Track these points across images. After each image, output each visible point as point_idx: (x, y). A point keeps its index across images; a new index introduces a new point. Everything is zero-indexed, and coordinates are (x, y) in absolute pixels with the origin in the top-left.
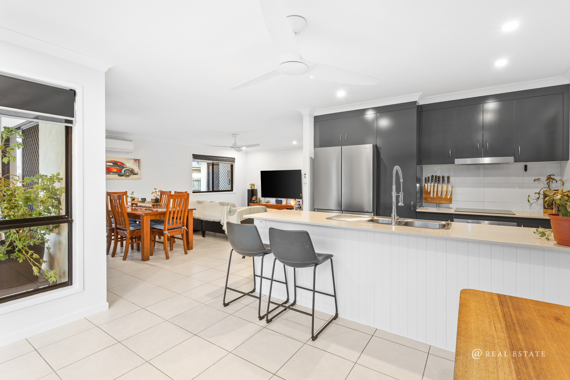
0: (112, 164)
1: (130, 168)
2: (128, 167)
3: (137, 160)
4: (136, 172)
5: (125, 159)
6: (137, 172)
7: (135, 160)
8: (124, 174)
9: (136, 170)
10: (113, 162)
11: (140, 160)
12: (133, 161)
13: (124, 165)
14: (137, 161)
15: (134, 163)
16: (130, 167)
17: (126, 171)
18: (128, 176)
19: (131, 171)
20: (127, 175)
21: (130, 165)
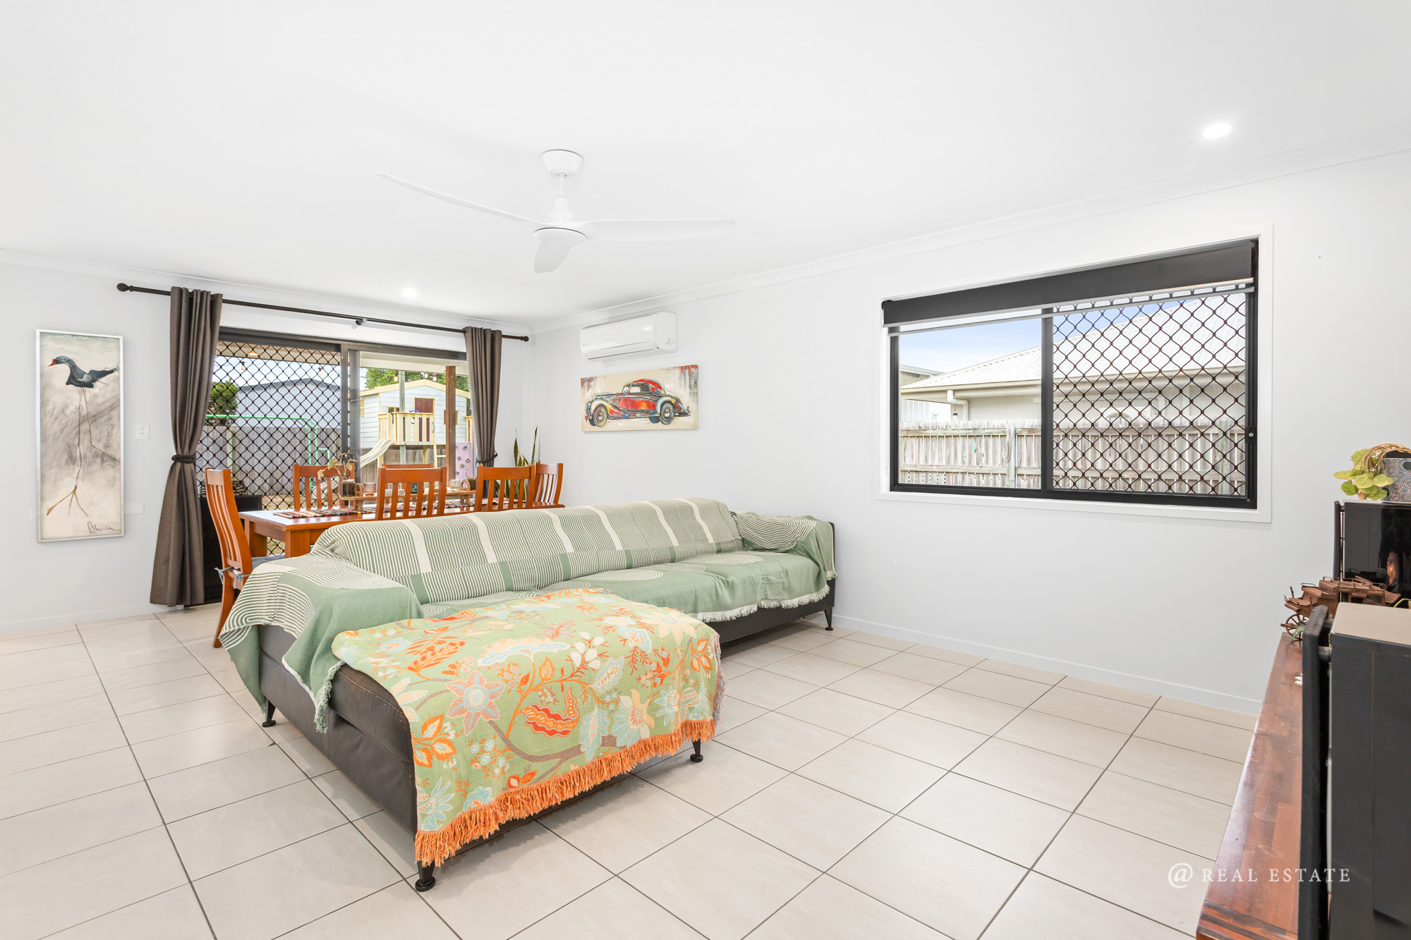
0: (637, 390)
1: (673, 395)
2: (668, 393)
3: (686, 367)
4: (684, 407)
5: (663, 369)
6: (688, 408)
7: (683, 368)
8: (660, 414)
9: (686, 402)
10: (641, 383)
11: (696, 367)
12: (678, 371)
13: (660, 388)
14: (690, 371)
15: (680, 379)
16: (671, 394)
17: (664, 407)
18: (669, 420)
19: (674, 406)
20: (666, 418)
21: (673, 387)
